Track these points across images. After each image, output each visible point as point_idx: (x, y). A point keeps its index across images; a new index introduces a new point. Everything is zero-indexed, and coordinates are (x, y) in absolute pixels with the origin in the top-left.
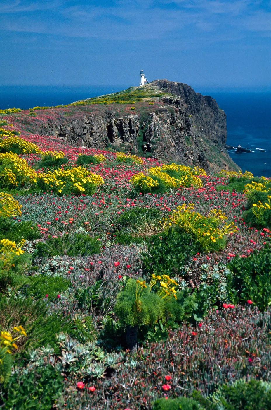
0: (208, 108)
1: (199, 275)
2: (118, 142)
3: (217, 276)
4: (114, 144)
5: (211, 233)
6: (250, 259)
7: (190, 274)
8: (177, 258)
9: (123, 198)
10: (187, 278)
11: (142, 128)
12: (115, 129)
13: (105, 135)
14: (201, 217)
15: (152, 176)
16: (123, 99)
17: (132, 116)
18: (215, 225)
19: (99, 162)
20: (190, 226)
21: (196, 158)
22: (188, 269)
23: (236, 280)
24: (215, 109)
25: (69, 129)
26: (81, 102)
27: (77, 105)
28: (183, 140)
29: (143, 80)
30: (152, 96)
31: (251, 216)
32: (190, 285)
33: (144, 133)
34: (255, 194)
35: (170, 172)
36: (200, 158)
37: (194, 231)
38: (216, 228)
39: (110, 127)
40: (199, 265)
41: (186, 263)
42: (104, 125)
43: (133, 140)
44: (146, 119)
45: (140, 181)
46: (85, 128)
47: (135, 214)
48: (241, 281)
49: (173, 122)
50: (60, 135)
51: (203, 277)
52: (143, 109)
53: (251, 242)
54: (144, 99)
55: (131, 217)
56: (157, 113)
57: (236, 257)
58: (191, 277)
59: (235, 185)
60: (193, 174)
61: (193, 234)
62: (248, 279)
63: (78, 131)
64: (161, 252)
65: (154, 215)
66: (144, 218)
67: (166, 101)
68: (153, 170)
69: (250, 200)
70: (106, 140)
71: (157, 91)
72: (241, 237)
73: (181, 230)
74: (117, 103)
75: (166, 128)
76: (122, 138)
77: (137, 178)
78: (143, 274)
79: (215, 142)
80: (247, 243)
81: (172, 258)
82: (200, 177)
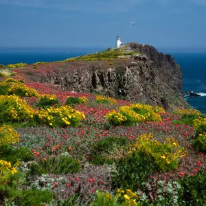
0: (168, 63)
1: (156, 190)
2: (100, 88)
3: (170, 190)
4: (97, 90)
5: (166, 156)
6: (197, 177)
7: (150, 188)
8: (139, 176)
9: (100, 129)
10: (147, 192)
11: (118, 78)
12: (98, 79)
13: (90, 83)
14: (158, 144)
15: (122, 112)
16: (103, 56)
17: (110, 69)
18: (169, 150)
19: (83, 103)
20: (150, 151)
21: (159, 101)
22: (148, 184)
23: (185, 193)
24: (173, 64)
25: (62, 78)
26: (72, 59)
27: (69, 61)
28: (149, 87)
29: (119, 43)
30: (126, 54)
31: (198, 143)
32: (149, 198)
33: (119, 82)
34: (202, 127)
35: (136, 110)
36: (162, 101)
37: (153, 155)
38: (170, 152)
39: (94, 77)
40: (156, 182)
41: (146, 180)
42: (89, 76)
43: (111, 87)
44: (121, 71)
45: (113, 117)
46: (75, 78)
47: (108, 142)
48: (190, 194)
49: (141, 73)
50: (56, 83)
51: (160, 191)
52: (119, 64)
53: (198, 164)
54: (119, 57)
55: (104, 144)
56: (129, 67)
57: (186, 175)
58: (151, 191)
59: (187, 119)
60: (155, 111)
61: (152, 157)
62: (194, 193)
63: (69, 80)
64: (127, 171)
65: (123, 143)
66: (114, 144)
67: (136, 58)
68: (123, 108)
69: (198, 131)
70: (91, 87)
71: (129, 50)
72: (191, 159)
73: (142, 154)
74: (99, 60)
75: (136, 78)
76: (103, 86)
77: (111, 114)
78: (112, 189)
79: (174, 89)
80: (195, 164)
81: (135, 176)
82: (160, 114)
